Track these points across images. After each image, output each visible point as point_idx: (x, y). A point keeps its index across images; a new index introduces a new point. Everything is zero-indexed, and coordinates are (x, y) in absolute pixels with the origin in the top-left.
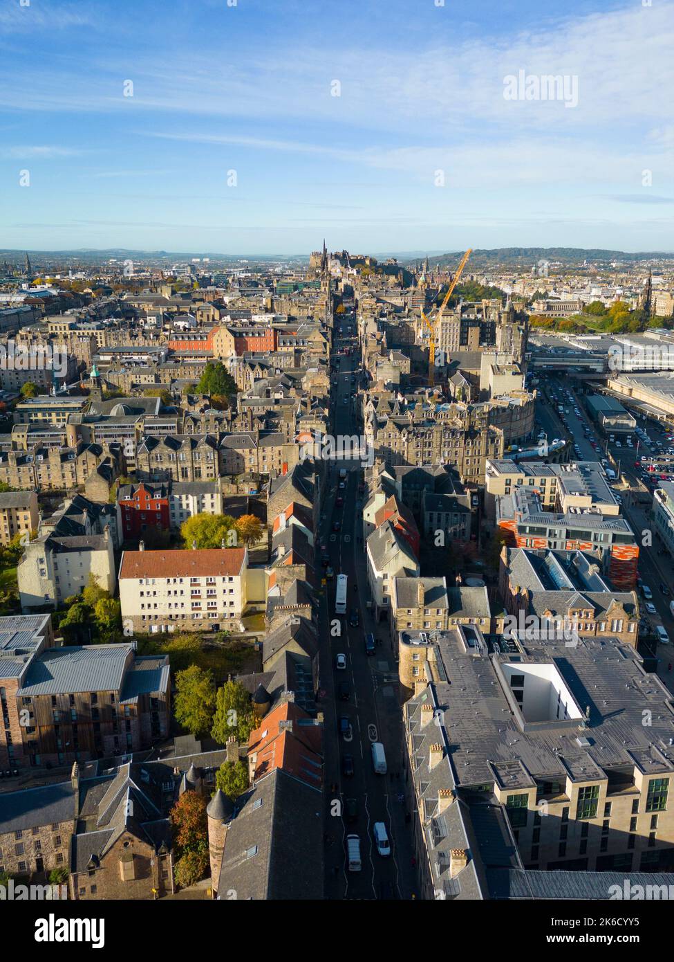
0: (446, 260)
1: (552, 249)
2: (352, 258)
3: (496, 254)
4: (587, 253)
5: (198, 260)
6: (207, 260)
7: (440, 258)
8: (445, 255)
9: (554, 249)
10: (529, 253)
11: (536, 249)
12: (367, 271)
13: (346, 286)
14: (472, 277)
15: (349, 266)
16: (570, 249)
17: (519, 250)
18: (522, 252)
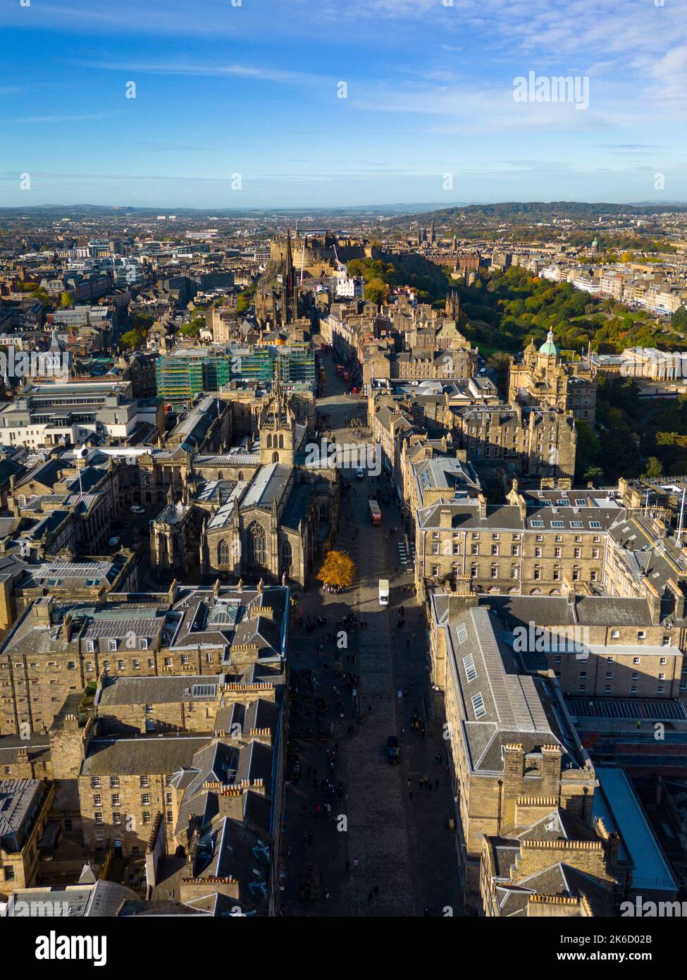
1: (553, 204)
2: (342, 243)
3: (493, 210)
4: (593, 208)
5: (164, 218)
6: (174, 217)
7: (433, 216)
8: (437, 212)
9: (556, 203)
10: (529, 208)
11: (536, 204)
12: (377, 284)
13: (337, 337)
14: (509, 258)
15: (337, 260)
16: (574, 203)
17: (518, 205)
18: (521, 207)
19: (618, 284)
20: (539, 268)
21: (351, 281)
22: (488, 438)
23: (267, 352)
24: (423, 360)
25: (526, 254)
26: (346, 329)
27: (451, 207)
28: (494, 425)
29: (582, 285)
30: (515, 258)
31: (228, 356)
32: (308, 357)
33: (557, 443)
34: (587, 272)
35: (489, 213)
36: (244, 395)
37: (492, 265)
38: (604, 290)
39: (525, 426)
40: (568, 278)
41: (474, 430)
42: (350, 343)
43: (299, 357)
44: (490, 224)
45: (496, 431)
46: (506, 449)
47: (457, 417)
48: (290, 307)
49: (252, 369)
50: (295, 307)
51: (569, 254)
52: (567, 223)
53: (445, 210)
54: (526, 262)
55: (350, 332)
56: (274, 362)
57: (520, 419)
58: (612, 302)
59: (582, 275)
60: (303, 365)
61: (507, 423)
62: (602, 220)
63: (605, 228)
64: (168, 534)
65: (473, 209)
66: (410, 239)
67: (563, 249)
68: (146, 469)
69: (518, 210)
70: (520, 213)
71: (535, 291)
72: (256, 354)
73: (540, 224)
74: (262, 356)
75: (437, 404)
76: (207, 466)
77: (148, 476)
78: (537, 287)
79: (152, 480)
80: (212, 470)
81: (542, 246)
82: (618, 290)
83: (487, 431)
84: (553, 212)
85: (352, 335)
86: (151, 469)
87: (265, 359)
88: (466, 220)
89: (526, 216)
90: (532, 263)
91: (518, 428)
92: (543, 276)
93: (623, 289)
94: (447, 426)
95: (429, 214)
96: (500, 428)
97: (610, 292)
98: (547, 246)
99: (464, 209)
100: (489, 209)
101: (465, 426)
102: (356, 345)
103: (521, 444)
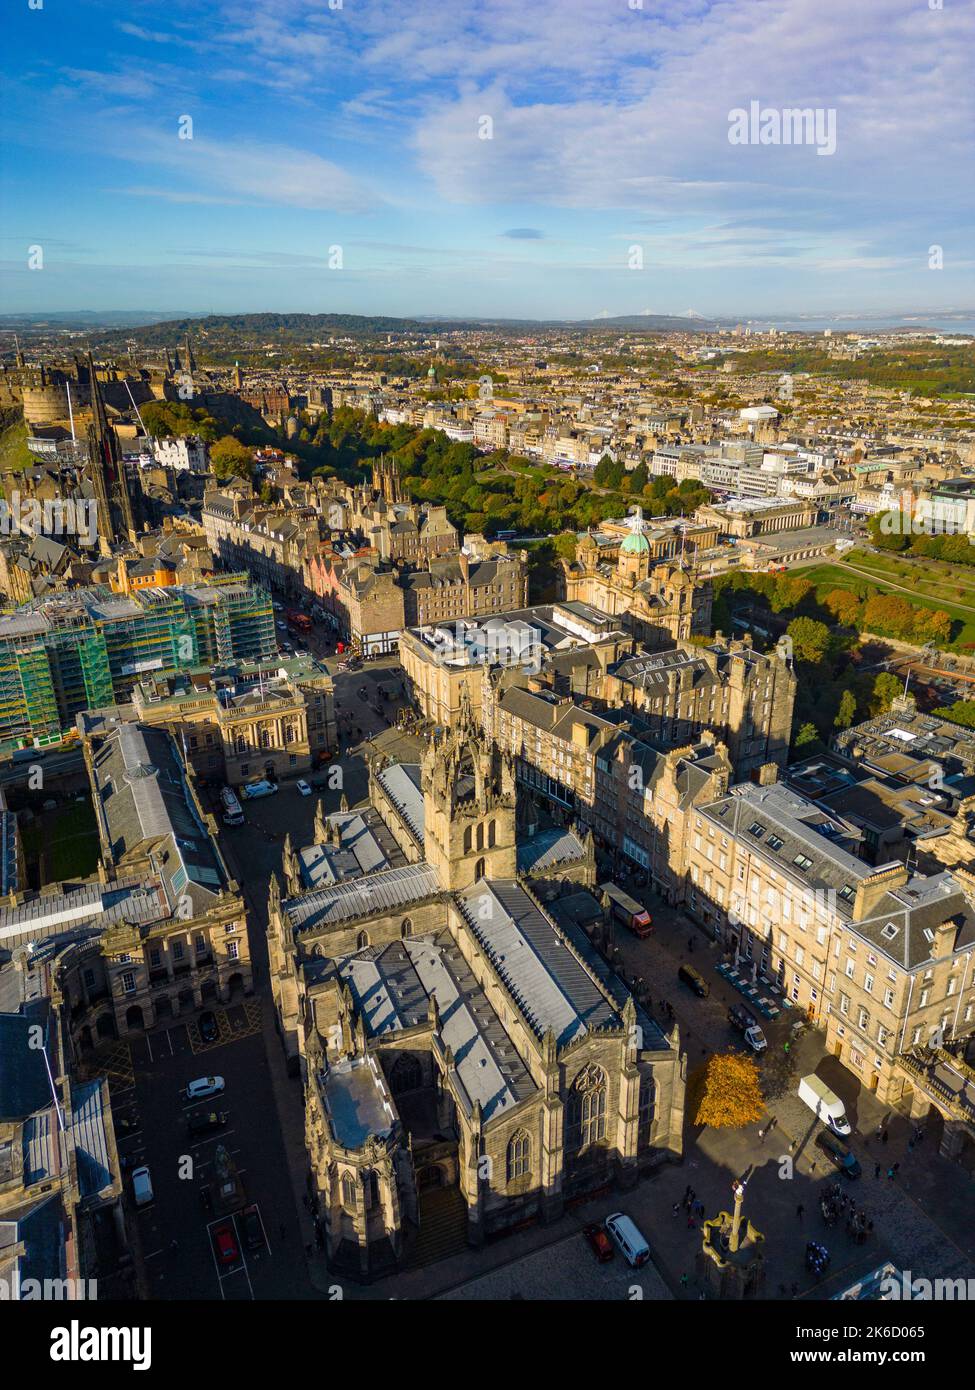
0: (169, 333)
1: (322, 317)
2: (101, 376)
3: (243, 323)
7: (158, 330)
8: (162, 325)
9: (325, 316)
10: (291, 322)
11: (300, 316)
16: (348, 316)
17: (276, 317)
18: (281, 320)
19: (500, 428)
20: (377, 409)
21: (181, 443)
22: (676, 711)
23: (179, 602)
24: (452, 582)
25: (351, 389)
26: (262, 534)
27: (183, 318)
28: (686, 689)
29: (455, 434)
30: (336, 394)
31: (100, 623)
32: (259, 602)
33: (772, 700)
34: (448, 413)
35: (239, 328)
36: (194, 705)
37: (310, 406)
38: (481, 437)
39: (724, 683)
40: (425, 421)
41: (658, 702)
42: (280, 559)
43: (243, 605)
44: (248, 343)
45: (687, 698)
46: (699, 723)
47: (627, 686)
48: (116, 500)
49: (153, 641)
50: (126, 499)
51: (395, 387)
52: (350, 344)
53: (173, 322)
54: (355, 400)
55: (276, 539)
56: (200, 620)
57: (714, 672)
58: (504, 454)
59: (444, 417)
60: (251, 619)
61: (700, 682)
62: (393, 339)
63: (400, 351)
64: (380, 1166)
65: (213, 322)
66: (146, 366)
67: (384, 381)
68: (123, 957)
69: (278, 324)
70: (281, 329)
71: (392, 443)
72: (160, 611)
73: (316, 345)
74: (171, 613)
75: (589, 667)
76: (332, 927)
77: (129, 972)
78: (393, 438)
79: (140, 979)
80: (341, 935)
81: (348, 377)
82: (501, 437)
83: (677, 699)
84: (323, 329)
85: (284, 544)
86: (137, 955)
87: (179, 617)
88: (211, 338)
89: (290, 333)
90: (366, 402)
91: (715, 687)
92: (385, 420)
93: (508, 435)
94: (613, 703)
95: (151, 328)
96: (693, 692)
97: (490, 439)
98: (355, 375)
99: (202, 321)
100: (237, 322)
101: (641, 698)
102: (294, 563)
103: (719, 711)
